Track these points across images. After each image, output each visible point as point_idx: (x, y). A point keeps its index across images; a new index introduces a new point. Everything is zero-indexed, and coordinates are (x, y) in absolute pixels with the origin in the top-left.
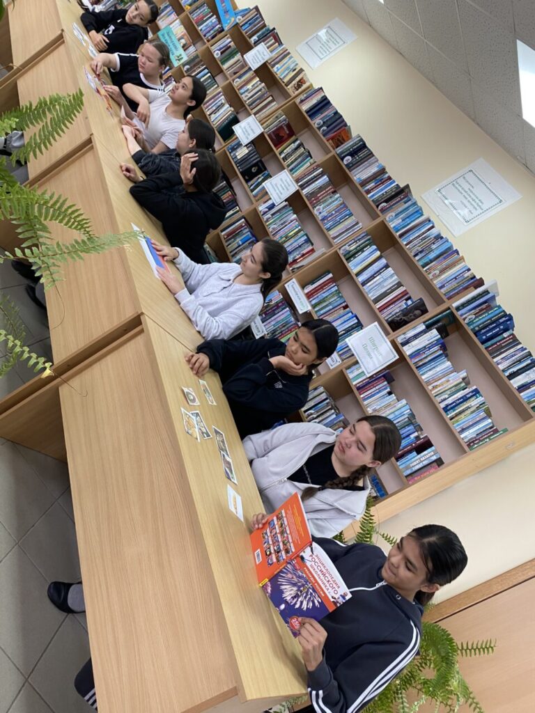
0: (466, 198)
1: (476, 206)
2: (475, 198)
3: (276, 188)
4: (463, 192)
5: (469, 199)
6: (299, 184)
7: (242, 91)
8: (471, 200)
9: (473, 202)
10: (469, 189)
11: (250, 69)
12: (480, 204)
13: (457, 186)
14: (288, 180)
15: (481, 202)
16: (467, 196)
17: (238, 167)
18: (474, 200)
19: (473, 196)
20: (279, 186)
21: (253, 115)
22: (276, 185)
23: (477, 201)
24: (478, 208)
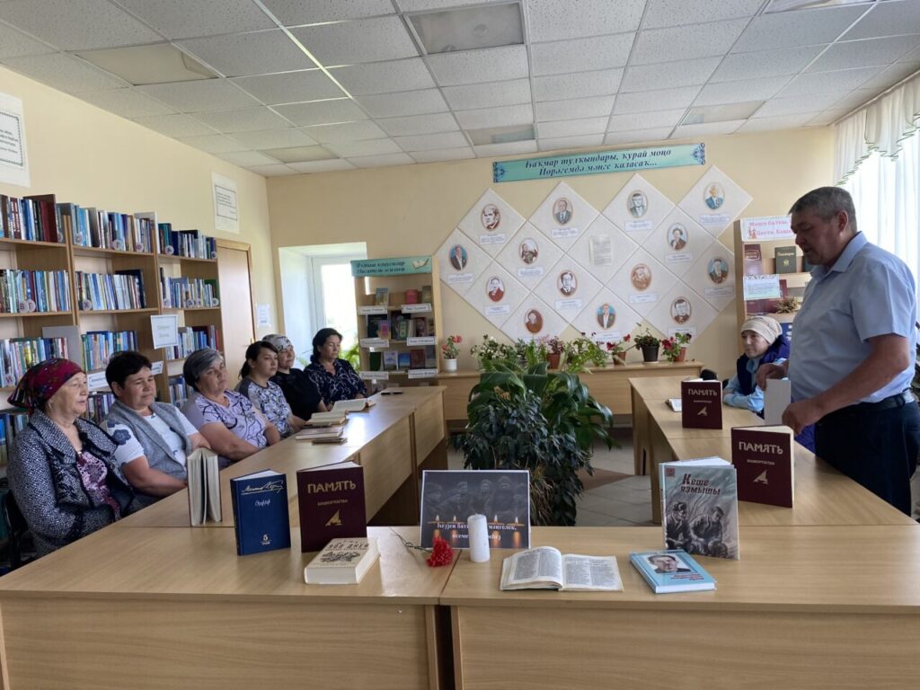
9: (4, 139)
23: (5, 134)
24: (13, 142)
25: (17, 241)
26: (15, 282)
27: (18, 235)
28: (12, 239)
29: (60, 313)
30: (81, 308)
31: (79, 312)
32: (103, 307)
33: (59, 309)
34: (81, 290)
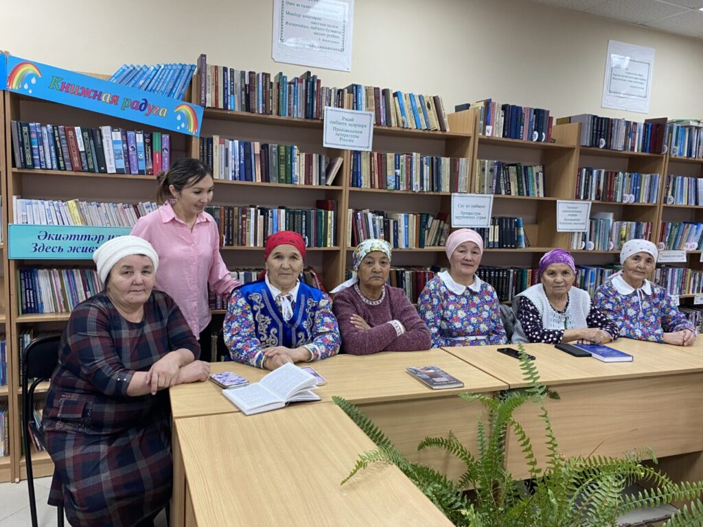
0: (631, 81)
1: (640, 81)
2: (635, 76)
3: (568, 222)
4: (625, 78)
5: (634, 80)
6: (582, 197)
7: (392, 186)
8: (635, 80)
9: (638, 81)
10: (627, 73)
11: (357, 154)
12: (642, 78)
13: (617, 77)
14: (570, 205)
15: (642, 76)
16: (631, 79)
17: (507, 247)
18: (636, 78)
19: (634, 76)
20: (570, 218)
21: (453, 194)
22: (566, 220)
23: (639, 77)
24: (643, 82)
25: (632, 153)
26: (623, 180)
27: (633, 148)
28: (628, 152)
29: (650, 204)
30: (665, 202)
31: (663, 205)
32: (684, 203)
33: (648, 202)
34: (668, 188)
